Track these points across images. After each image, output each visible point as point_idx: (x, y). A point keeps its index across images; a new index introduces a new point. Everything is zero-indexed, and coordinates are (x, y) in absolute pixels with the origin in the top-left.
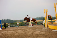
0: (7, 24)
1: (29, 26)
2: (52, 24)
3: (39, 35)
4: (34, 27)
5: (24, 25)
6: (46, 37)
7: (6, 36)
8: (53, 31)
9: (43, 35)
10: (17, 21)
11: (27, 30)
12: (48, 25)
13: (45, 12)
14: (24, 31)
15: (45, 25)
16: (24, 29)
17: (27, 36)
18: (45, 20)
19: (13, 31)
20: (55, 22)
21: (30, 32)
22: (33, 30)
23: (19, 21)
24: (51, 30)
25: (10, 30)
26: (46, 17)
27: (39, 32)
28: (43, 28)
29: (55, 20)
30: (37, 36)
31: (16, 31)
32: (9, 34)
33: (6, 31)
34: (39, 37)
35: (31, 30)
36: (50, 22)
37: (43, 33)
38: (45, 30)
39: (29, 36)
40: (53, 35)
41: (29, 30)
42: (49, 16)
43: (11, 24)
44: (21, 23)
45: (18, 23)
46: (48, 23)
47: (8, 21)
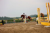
0: (5, 21)
1: (24, 23)
2: (44, 21)
3: (33, 30)
4: (28, 23)
5: (19, 22)
6: (38, 32)
7: (3, 31)
8: (45, 27)
9: (36, 31)
10: (13, 18)
11: (22, 26)
12: (41, 22)
13: (38, 11)
14: (20, 27)
15: (38, 22)
16: (19, 25)
17: (22, 31)
18: (38, 18)
19: (10, 27)
20: (46, 19)
21: (25, 28)
22: (27, 26)
23: (15, 18)
24: (43, 26)
25: (7, 26)
26: (39, 15)
27: (33, 28)
28: (36, 24)
29: (47, 17)
30: (31, 31)
31: (12, 27)
32: (6, 29)
33: (3, 27)
34: (33, 32)
35: (25, 26)
36: (42, 19)
37: (36, 29)
38: (38, 26)
39: (24, 31)
40: (45, 30)
41: (24, 26)
42: (41, 14)
43: (8, 21)
44: (17, 20)
45: (14, 20)
46: (41, 20)
47: (6, 18)
